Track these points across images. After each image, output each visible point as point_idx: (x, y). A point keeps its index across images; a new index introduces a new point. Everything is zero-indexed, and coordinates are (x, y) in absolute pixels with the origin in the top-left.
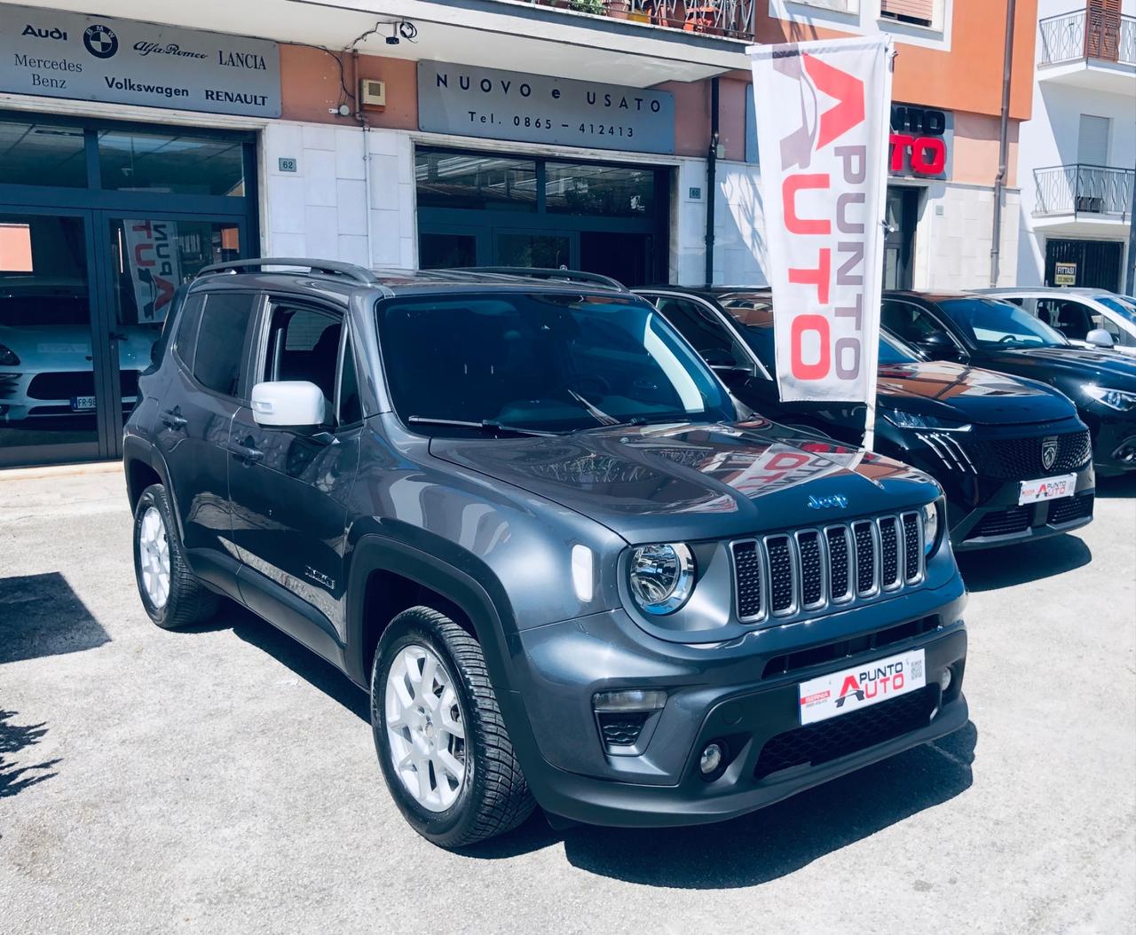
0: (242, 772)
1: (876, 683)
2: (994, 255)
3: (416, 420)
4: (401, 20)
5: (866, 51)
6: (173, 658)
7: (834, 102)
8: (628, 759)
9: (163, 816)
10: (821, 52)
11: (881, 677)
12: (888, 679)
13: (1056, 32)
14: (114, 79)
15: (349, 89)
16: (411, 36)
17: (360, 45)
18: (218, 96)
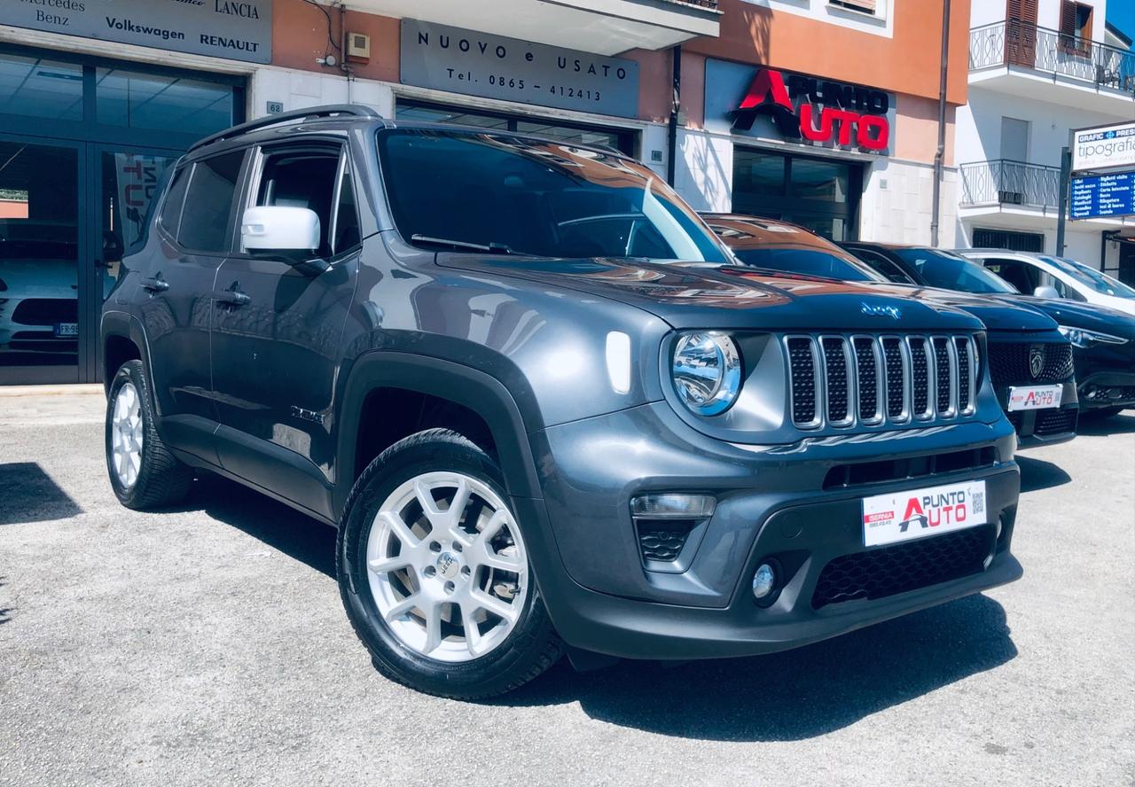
0: (209, 628)
2: (935, 228)
3: (418, 238)
6: (140, 533)
8: (671, 576)
9: (120, 664)
13: (979, 41)
14: (114, 19)
15: (336, 41)
18: (212, 41)
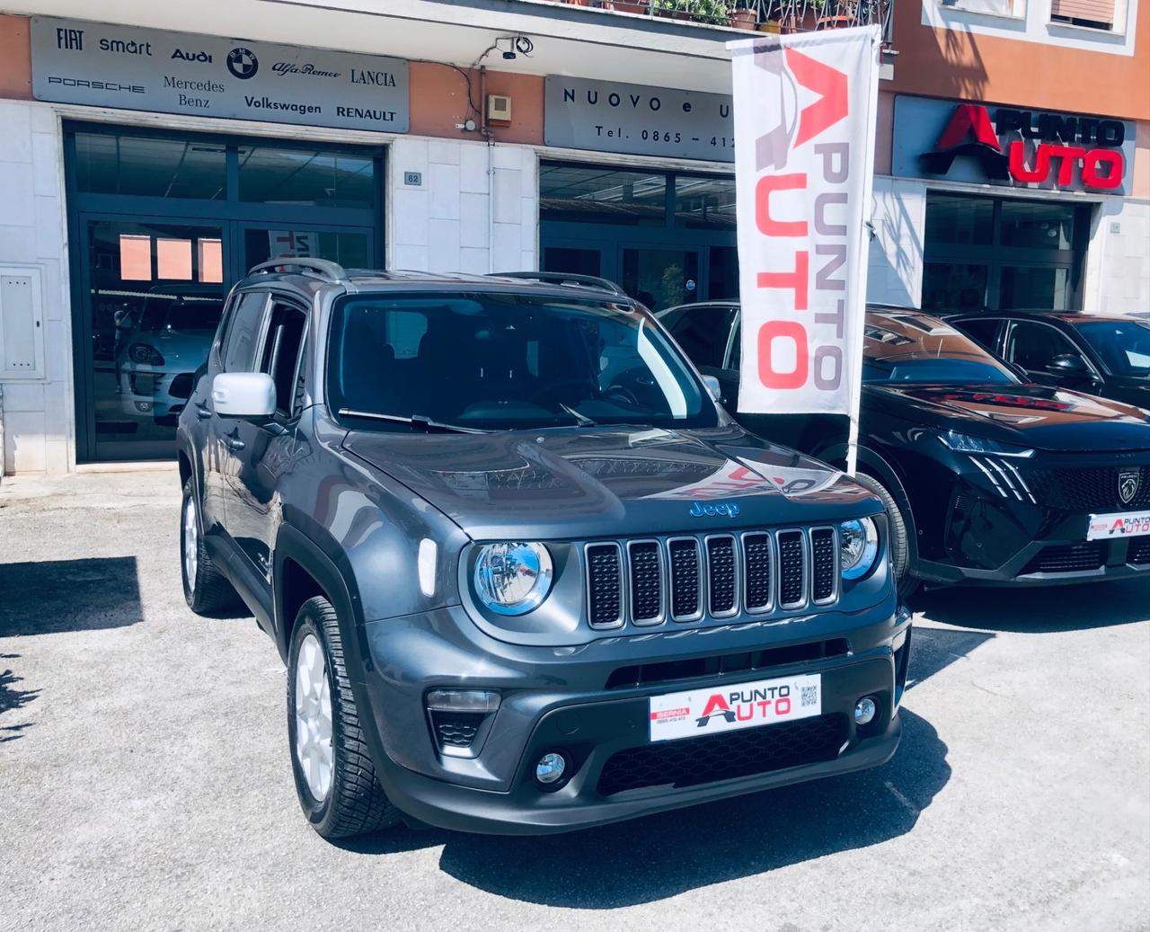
0: (185, 750)
1: (751, 706)
3: (346, 412)
4: (517, 35)
5: (852, 43)
6: (187, 641)
7: (816, 97)
8: (459, 760)
9: (90, 783)
10: (804, 46)
11: (759, 699)
12: (769, 703)
14: (253, 98)
15: (476, 105)
16: (527, 51)
17: (484, 61)
18: (348, 113)
